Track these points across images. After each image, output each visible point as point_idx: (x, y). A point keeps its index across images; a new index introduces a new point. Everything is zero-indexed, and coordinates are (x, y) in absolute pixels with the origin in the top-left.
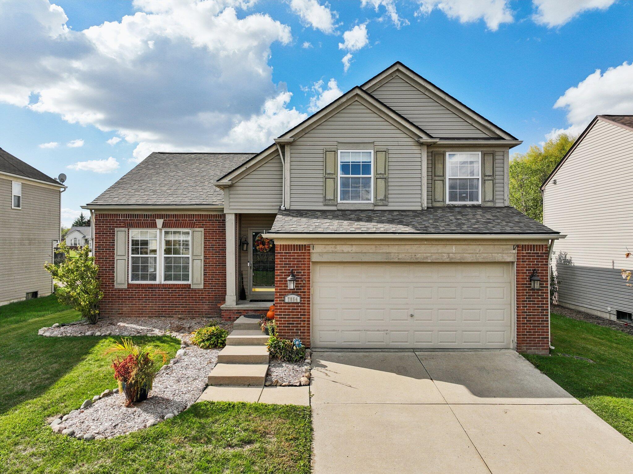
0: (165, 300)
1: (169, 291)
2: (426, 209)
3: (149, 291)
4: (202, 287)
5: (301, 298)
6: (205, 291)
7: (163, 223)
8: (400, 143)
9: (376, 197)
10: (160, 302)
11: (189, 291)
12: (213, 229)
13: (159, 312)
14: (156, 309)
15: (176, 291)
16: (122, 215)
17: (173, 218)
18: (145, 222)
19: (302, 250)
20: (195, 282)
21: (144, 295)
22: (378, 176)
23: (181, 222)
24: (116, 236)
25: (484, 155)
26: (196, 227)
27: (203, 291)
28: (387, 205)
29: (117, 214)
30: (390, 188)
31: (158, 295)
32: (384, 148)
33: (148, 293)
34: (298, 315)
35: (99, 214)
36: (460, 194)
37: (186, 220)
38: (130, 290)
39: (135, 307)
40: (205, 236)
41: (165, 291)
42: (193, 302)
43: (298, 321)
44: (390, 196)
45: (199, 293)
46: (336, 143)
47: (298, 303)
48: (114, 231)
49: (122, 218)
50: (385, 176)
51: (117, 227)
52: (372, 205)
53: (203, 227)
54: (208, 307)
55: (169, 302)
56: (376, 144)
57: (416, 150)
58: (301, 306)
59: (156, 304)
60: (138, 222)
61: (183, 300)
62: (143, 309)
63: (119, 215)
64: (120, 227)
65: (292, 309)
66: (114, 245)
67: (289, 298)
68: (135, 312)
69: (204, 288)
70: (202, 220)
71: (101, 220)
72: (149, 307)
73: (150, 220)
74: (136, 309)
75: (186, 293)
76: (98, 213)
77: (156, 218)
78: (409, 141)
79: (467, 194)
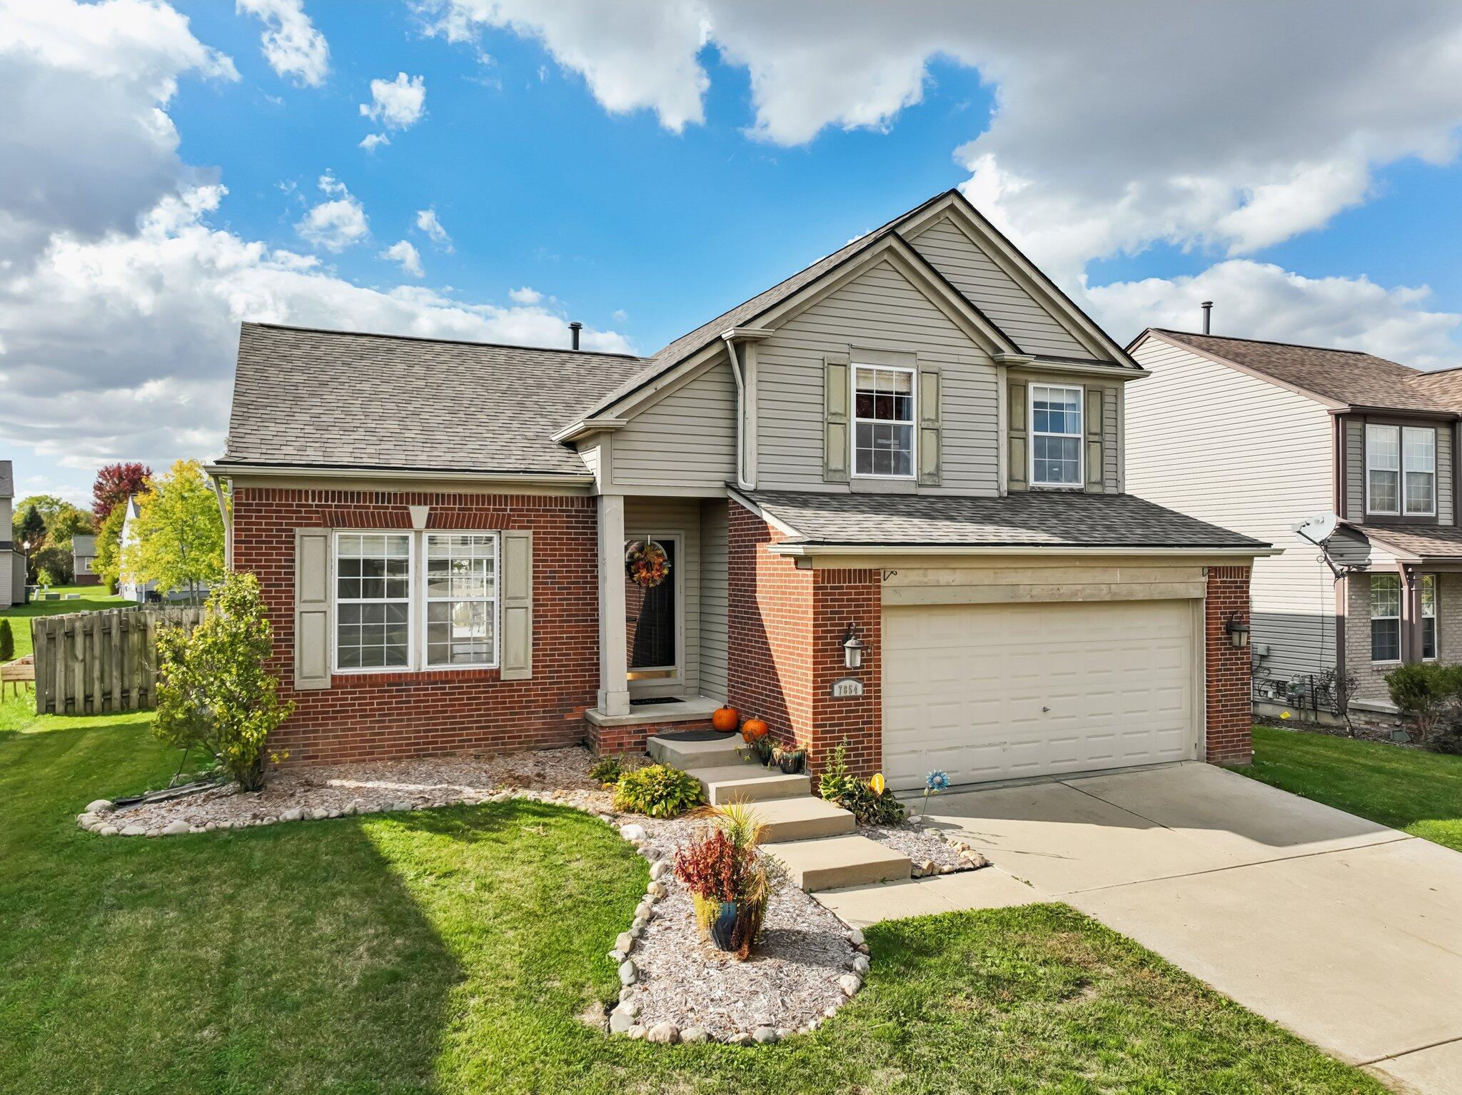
0: (434, 712)
1: (445, 688)
2: (1006, 495)
3: (391, 691)
4: (528, 674)
5: (865, 686)
6: (534, 684)
7: (430, 515)
8: (963, 359)
9: (920, 469)
10: (420, 719)
11: (495, 686)
12: (555, 533)
13: (418, 744)
14: (409, 738)
15: (462, 688)
16: (313, 492)
17: (455, 504)
18: (379, 513)
19: (865, 582)
20: (512, 663)
21: (378, 704)
22: (925, 425)
23: (476, 515)
24: (297, 550)
25: (1088, 392)
26: (513, 528)
27: (529, 684)
28: (939, 486)
29: (300, 492)
30: (945, 450)
31: (415, 702)
32: (933, 367)
33: (389, 697)
34: (858, 723)
35: (247, 490)
36: (1051, 467)
37: (489, 509)
38: (337, 693)
39: (352, 736)
40: (534, 550)
41: (432, 689)
42: (506, 714)
43: (858, 736)
44: (945, 467)
45: (521, 690)
46: (846, 349)
47: (857, 698)
48: (294, 537)
49: (313, 500)
50: (936, 425)
51: (300, 525)
52: (914, 484)
53: (529, 528)
54: (543, 724)
55: (444, 718)
56: (920, 356)
57: (988, 374)
58: (862, 704)
59: (409, 726)
60: (361, 514)
61: (480, 710)
62: (374, 741)
63: (307, 492)
64: (308, 525)
65: (847, 712)
66: (293, 573)
67: (840, 687)
68: (352, 748)
69: (534, 678)
70: (527, 510)
71: (251, 505)
72: (390, 733)
73: (393, 508)
74: (355, 742)
75: (488, 692)
76: (244, 485)
77: (407, 503)
78: (978, 356)
79: (1060, 467)
